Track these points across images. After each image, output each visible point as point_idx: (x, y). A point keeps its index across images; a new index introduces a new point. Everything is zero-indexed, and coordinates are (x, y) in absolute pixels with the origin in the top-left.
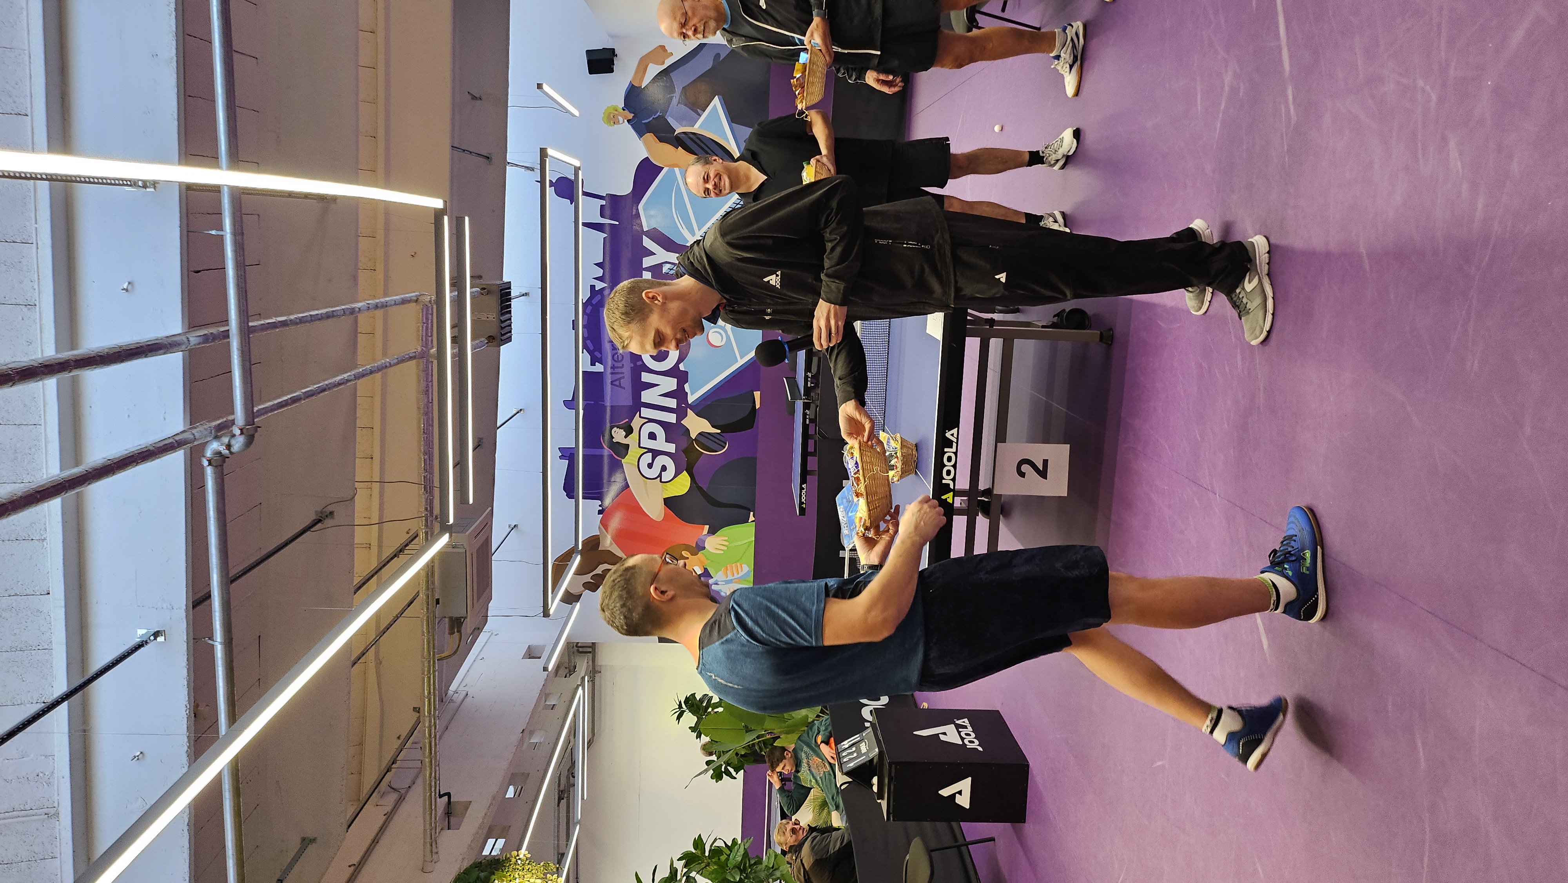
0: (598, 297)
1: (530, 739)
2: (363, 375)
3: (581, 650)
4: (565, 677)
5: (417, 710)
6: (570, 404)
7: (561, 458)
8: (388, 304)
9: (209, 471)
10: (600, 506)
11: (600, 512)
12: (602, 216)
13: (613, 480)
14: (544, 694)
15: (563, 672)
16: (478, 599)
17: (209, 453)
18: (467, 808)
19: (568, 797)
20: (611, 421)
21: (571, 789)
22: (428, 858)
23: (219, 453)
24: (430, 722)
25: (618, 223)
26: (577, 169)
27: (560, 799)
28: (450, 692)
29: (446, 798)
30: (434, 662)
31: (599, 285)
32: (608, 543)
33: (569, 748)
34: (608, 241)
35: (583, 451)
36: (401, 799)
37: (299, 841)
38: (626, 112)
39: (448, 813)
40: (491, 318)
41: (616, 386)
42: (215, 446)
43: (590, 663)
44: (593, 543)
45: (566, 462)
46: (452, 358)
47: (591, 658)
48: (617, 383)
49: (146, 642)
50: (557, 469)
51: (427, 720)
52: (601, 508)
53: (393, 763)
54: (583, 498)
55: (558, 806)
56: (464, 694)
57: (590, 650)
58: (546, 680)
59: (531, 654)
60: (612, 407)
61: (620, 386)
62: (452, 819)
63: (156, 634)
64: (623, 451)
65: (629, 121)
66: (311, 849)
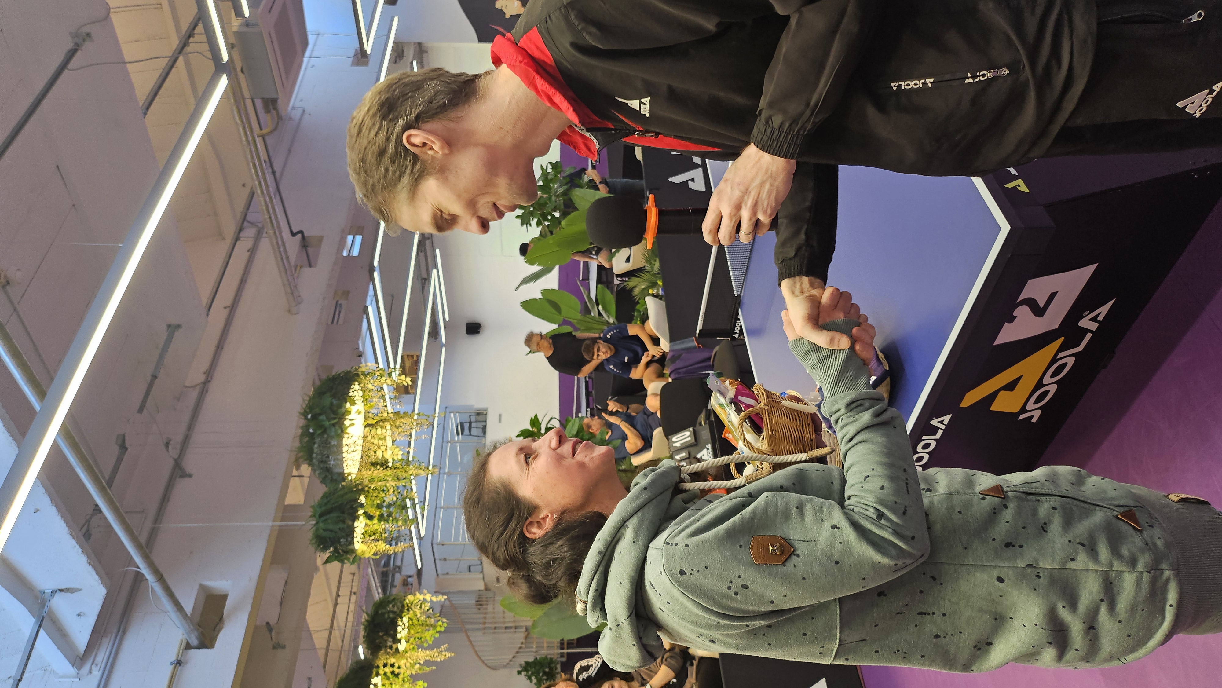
18: (319, 243)
22: (294, 301)
29: (299, 236)
36: (260, 234)
37: (165, 328)
39: (304, 248)
62: (309, 249)
66: (178, 334)
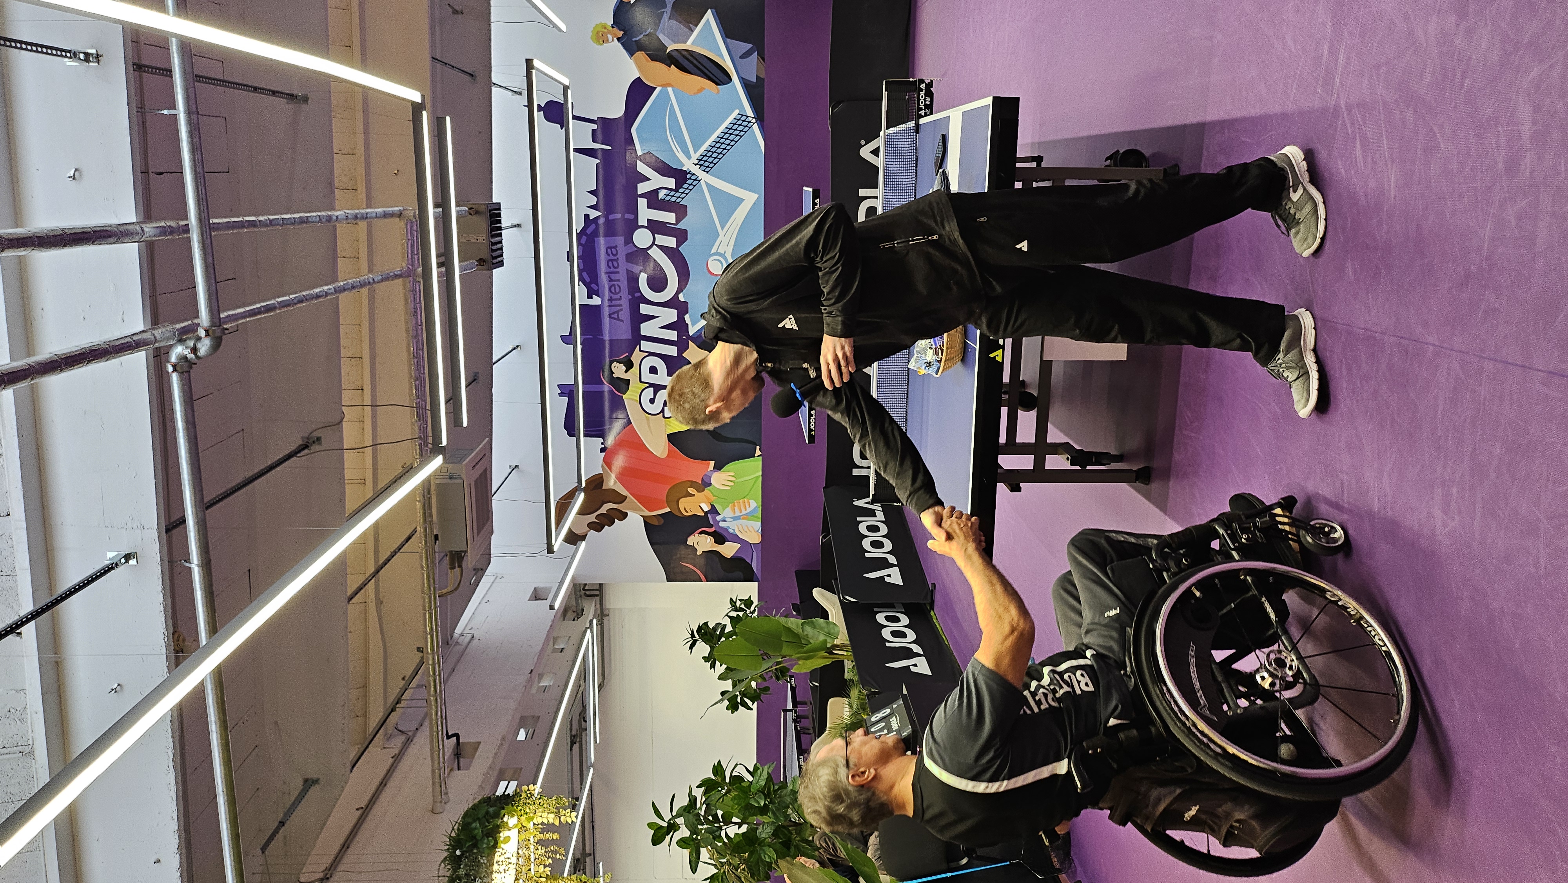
0: (593, 226)
1: (539, 682)
2: (344, 289)
3: (588, 593)
4: (574, 620)
5: (420, 650)
6: (568, 339)
7: (560, 395)
8: (368, 216)
9: (175, 377)
10: (602, 444)
11: (602, 450)
12: (594, 141)
13: (614, 416)
14: (551, 637)
15: (570, 615)
16: (478, 533)
17: (173, 359)
18: (476, 750)
19: (581, 742)
20: (611, 356)
21: (584, 734)
22: (439, 799)
23: (185, 358)
24: (434, 659)
25: (610, 148)
26: (566, 88)
27: (573, 743)
28: (456, 635)
29: (454, 739)
30: (435, 598)
31: (594, 214)
32: (612, 482)
33: (580, 692)
34: (600, 167)
35: (583, 388)
36: (409, 741)
37: (301, 781)
38: (616, 29)
39: (457, 754)
40: (481, 239)
41: (615, 319)
42: (179, 350)
43: (598, 606)
44: (596, 482)
45: (566, 399)
46: (439, 277)
47: (598, 601)
48: (615, 316)
49: (117, 565)
50: (557, 407)
51: (431, 657)
52: (603, 446)
53: (397, 703)
54: (585, 436)
55: (571, 749)
56: (470, 636)
57: (597, 593)
58: (553, 621)
59: (537, 595)
60: (610, 341)
61: (618, 319)
62: (461, 760)
63: (128, 557)
64: (624, 386)
65: (618, 39)
66: (314, 790)
